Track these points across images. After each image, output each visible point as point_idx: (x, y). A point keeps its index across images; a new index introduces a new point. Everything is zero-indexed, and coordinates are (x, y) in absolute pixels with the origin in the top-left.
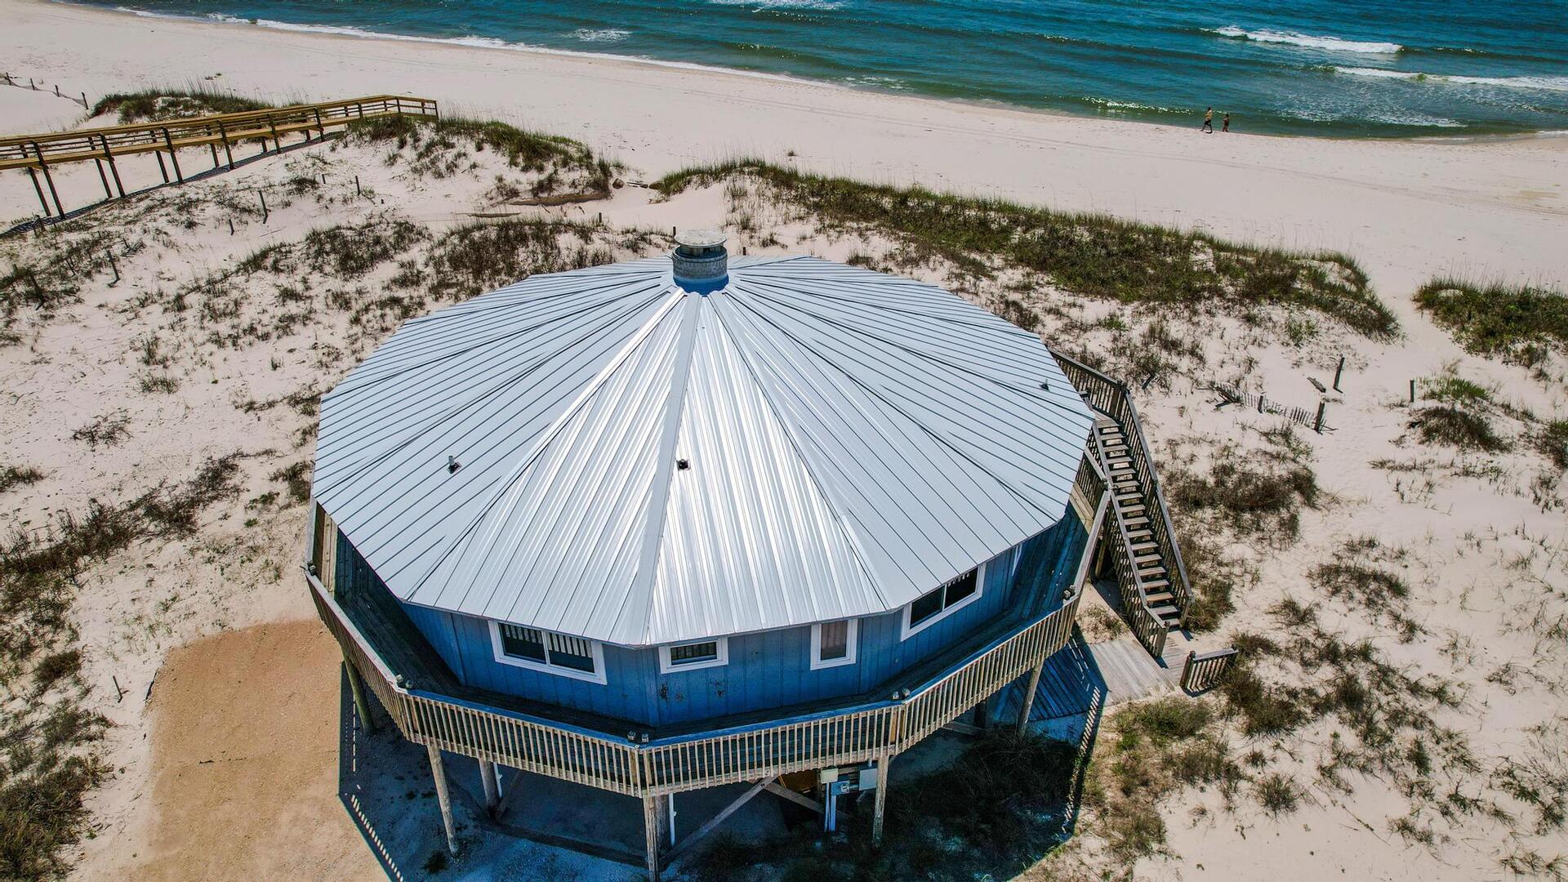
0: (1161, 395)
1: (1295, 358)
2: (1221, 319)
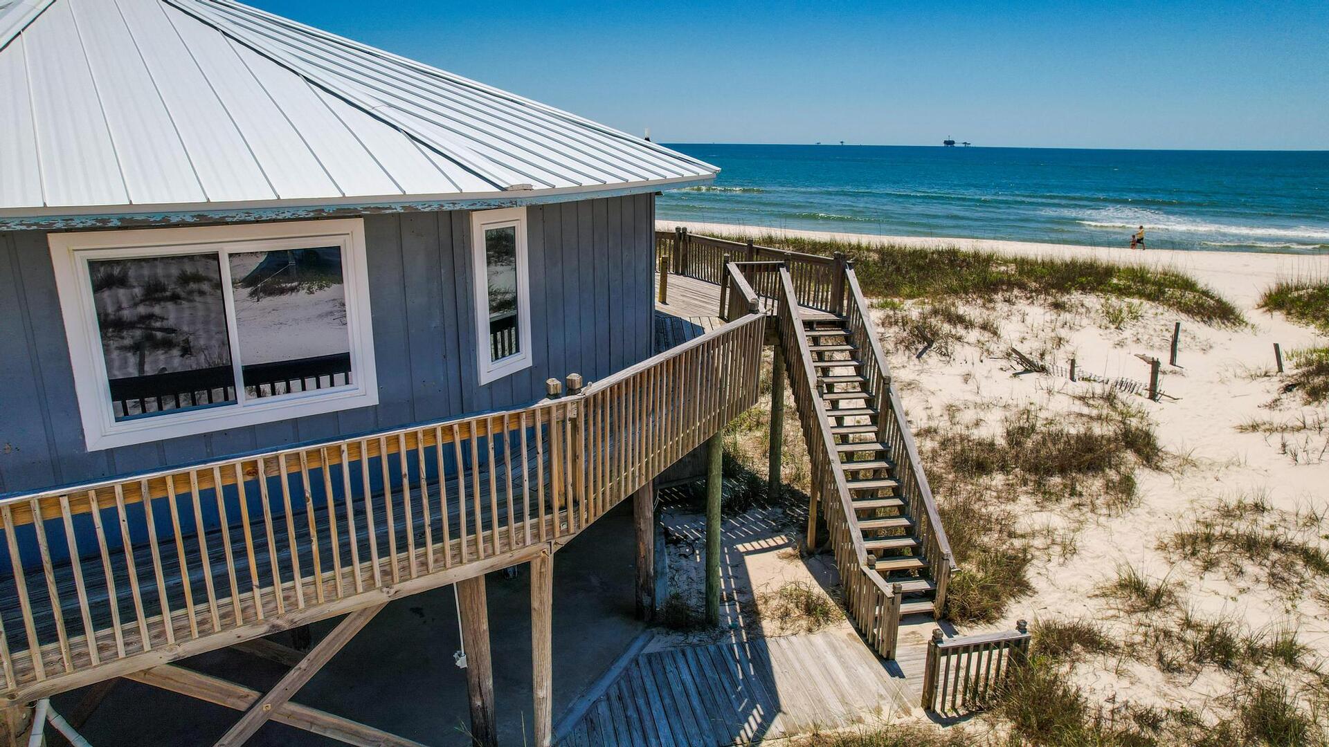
0: (941, 364)
1: (1117, 339)
2: (1022, 305)
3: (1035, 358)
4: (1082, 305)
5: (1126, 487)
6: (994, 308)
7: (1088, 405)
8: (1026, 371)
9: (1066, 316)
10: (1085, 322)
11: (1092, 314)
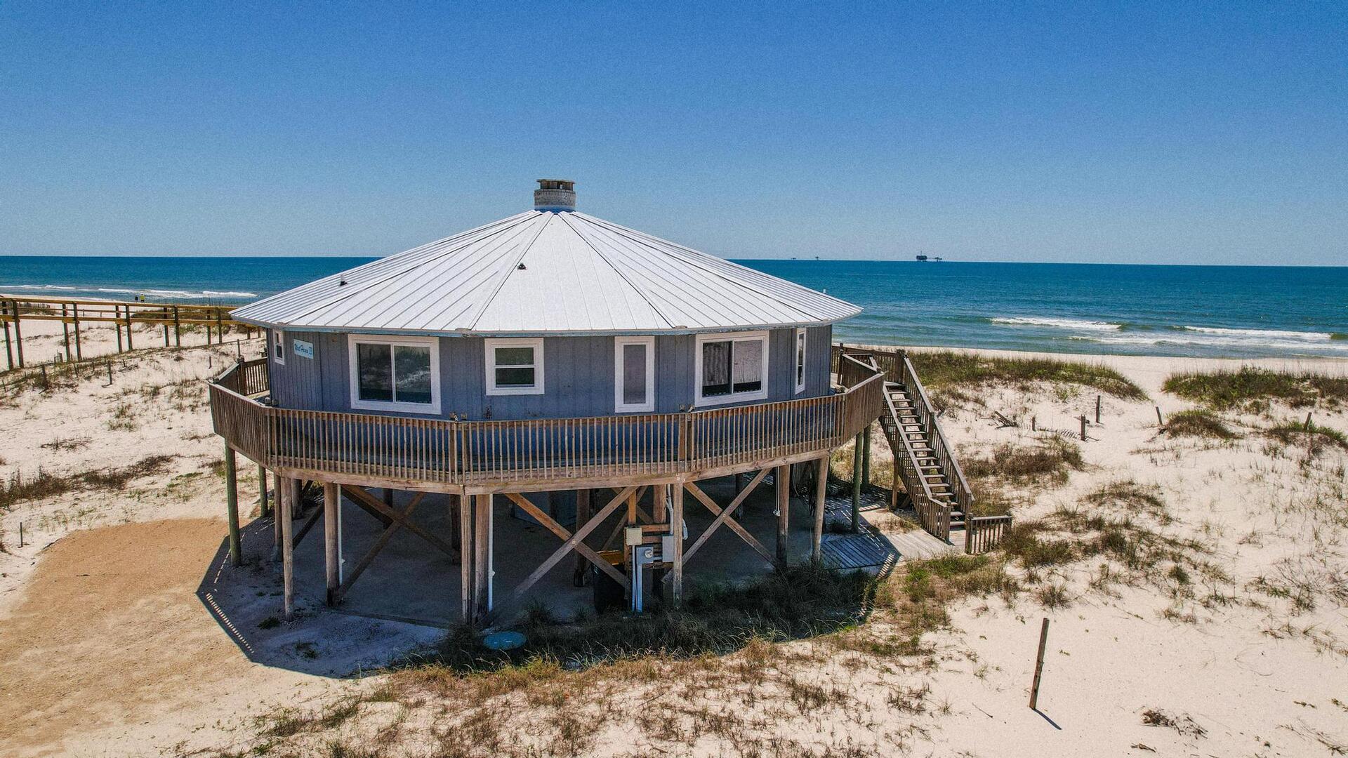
0: (950, 423)
1: (1063, 409)
2: (1000, 388)
3: (1010, 418)
4: (1040, 388)
5: (1064, 478)
6: (981, 391)
7: (1043, 443)
8: (1005, 426)
9: (1029, 395)
10: (1042, 398)
11: (1047, 394)
